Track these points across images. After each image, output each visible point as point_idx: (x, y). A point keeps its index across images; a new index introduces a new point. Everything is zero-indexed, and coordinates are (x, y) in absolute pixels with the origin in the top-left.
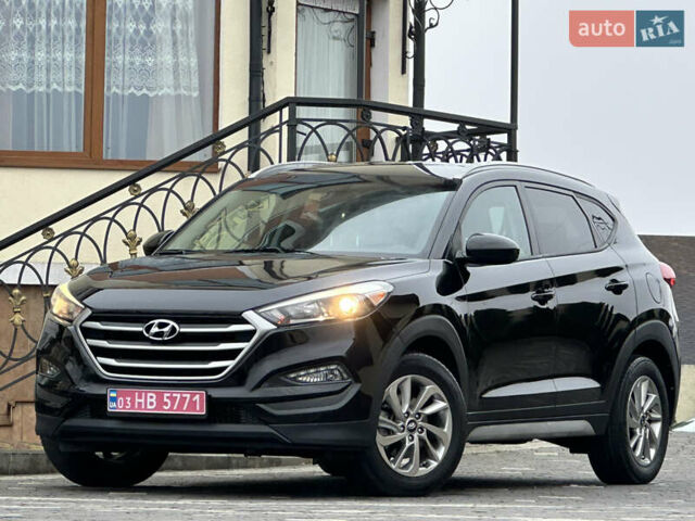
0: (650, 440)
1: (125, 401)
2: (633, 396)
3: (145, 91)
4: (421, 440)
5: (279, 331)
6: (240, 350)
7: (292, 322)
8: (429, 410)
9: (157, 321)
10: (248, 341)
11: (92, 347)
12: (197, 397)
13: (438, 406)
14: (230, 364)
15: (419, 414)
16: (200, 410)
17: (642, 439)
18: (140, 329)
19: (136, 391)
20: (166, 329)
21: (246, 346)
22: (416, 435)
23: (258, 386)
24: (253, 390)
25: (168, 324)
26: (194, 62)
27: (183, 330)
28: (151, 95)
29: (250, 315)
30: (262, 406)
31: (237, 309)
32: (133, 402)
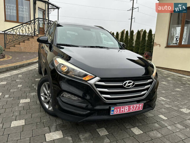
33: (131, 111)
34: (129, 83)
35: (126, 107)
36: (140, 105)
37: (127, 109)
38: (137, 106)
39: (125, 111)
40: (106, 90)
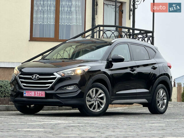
0: (163, 104)
1: (27, 94)
2: (158, 93)
3: (69, 24)
4: (98, 103)
5: (62, 77)
6: (53, 82)
7: (65, 75)
8: (100, 96)
9: (35, 75)
10: (55, 80)
11: (21, 81)
12: (43, 93)
13: (102, 95)
14: (51, 85)
15: (98, 97)
16: (44, 96)
17: (161, 104)
18: (31, 77)
19: (30, 91)
20: (36, 77)
21: (54, 81)
22: (97, 102)
23: (57, 90)
24: (56, 91)
25: (37, 76)
26: (81, 17)
27: (40, 77)
28: (71, 25)
29: (55, 74)
30: (58, 95)
31: (52, 72)
32: (29, 94)
33: (36, 96)
34: (36, 76)
35: (33, 92)
36: (42, 92)
37: (33, 93)
38: (40, 93)
39: (32, 95)
40: (23, 80)
